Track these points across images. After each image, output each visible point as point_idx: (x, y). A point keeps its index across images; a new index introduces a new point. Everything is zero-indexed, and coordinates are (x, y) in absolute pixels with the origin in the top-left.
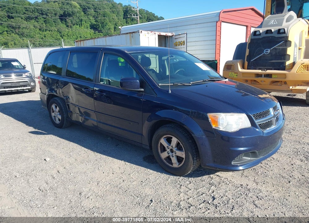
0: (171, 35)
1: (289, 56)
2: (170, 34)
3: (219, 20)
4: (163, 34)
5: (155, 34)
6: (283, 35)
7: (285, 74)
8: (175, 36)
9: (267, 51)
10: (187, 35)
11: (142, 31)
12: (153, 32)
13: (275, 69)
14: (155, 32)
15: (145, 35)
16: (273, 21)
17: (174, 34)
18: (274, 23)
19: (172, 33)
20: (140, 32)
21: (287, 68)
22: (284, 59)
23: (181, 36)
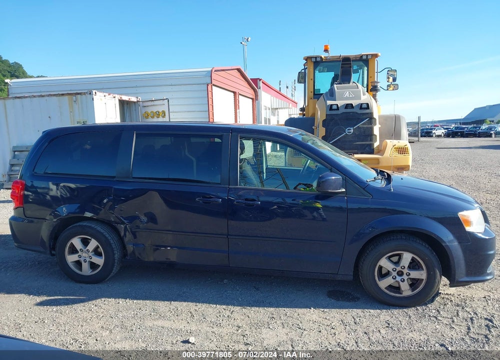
0: (136, 100)
1: (376, 136)
2: (134, 99)
3: (210, 82)
4: (125, 98)
5: (114, 97)
6: (367, 111)
7: (378, 159)
8: (143, 102)
9: (350, 131)
10: (168, 101)
11: (96, 92)
12: (111, 95)
13: (362, 153)
14: (114, 95)
15: (101, 100)
16: (348, 92)
17: (140, 99)
18: (349, 95)
19: (137, 98)
20: (94, 93)
21: (375, 151)
22: (371, 140)
23: (156, 103)
